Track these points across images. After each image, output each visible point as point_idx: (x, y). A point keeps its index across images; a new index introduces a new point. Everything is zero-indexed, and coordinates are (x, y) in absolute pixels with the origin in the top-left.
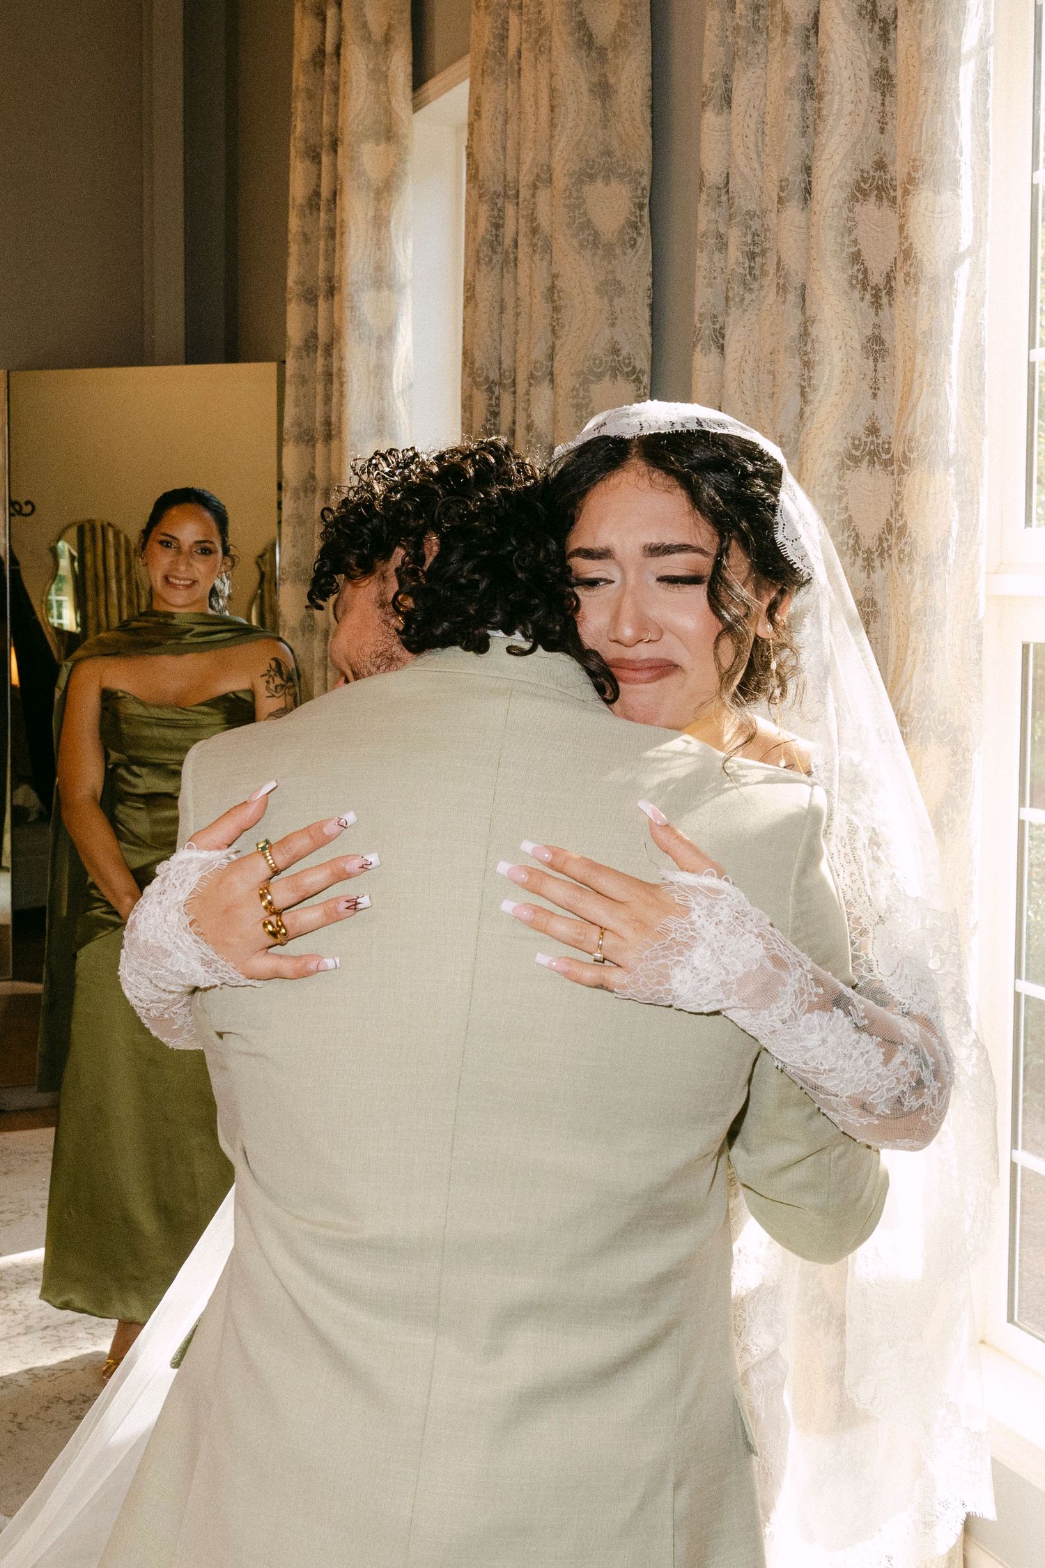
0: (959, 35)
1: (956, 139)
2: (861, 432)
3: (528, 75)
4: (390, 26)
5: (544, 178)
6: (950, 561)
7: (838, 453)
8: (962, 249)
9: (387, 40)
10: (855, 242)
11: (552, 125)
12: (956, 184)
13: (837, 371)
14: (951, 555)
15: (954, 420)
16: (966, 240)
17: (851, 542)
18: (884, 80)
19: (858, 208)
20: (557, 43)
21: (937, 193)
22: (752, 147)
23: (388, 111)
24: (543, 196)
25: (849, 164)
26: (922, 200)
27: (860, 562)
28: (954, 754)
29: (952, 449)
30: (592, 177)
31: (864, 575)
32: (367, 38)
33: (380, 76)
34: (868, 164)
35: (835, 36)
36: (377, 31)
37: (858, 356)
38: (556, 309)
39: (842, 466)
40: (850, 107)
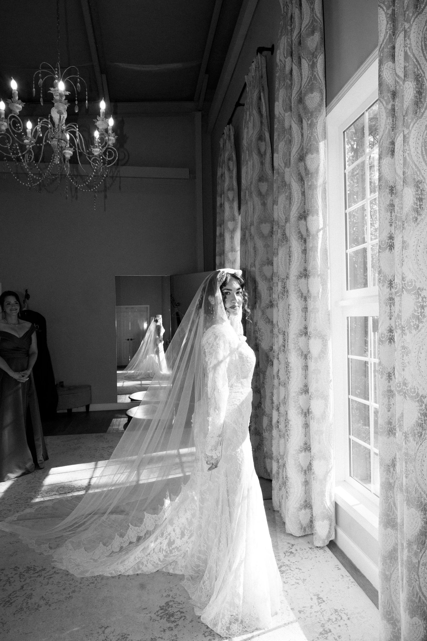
0: (317, 181)
1: (317, 204)
2: (302, 270)
3: (249, 203)
4: (233, 197)
5: (252, 224)
6: (320, 298)
7: (297, 275)
8: (320, 228)
9: (233, 200)
10: (299, 229)
11: (253, 212)
12: (318, 214)
13: (296, 258)
14: (320, 296)
15: (319, 266)
16: (321, 226)
17: (301, 295)
18: (303, 193)
19: (299, 222)
20: (254, 196)
21: (313, 216)
22: (282, 212)
23: (234, 215)
24: (252, 227)
25: (297, 212)
26: (310, 218)
27: (303, 299)
28: (323, 341)
29: (319, 273)
30: (262, 223)
31: (304, 302)
32: (229, 200)
33: (231, 208)
34: (302, 212)
35: (293, 185)
36: (231, 198)
37: (300, 254)
38: (255, 251)
39: (298, 278)
40: (297, 200)
